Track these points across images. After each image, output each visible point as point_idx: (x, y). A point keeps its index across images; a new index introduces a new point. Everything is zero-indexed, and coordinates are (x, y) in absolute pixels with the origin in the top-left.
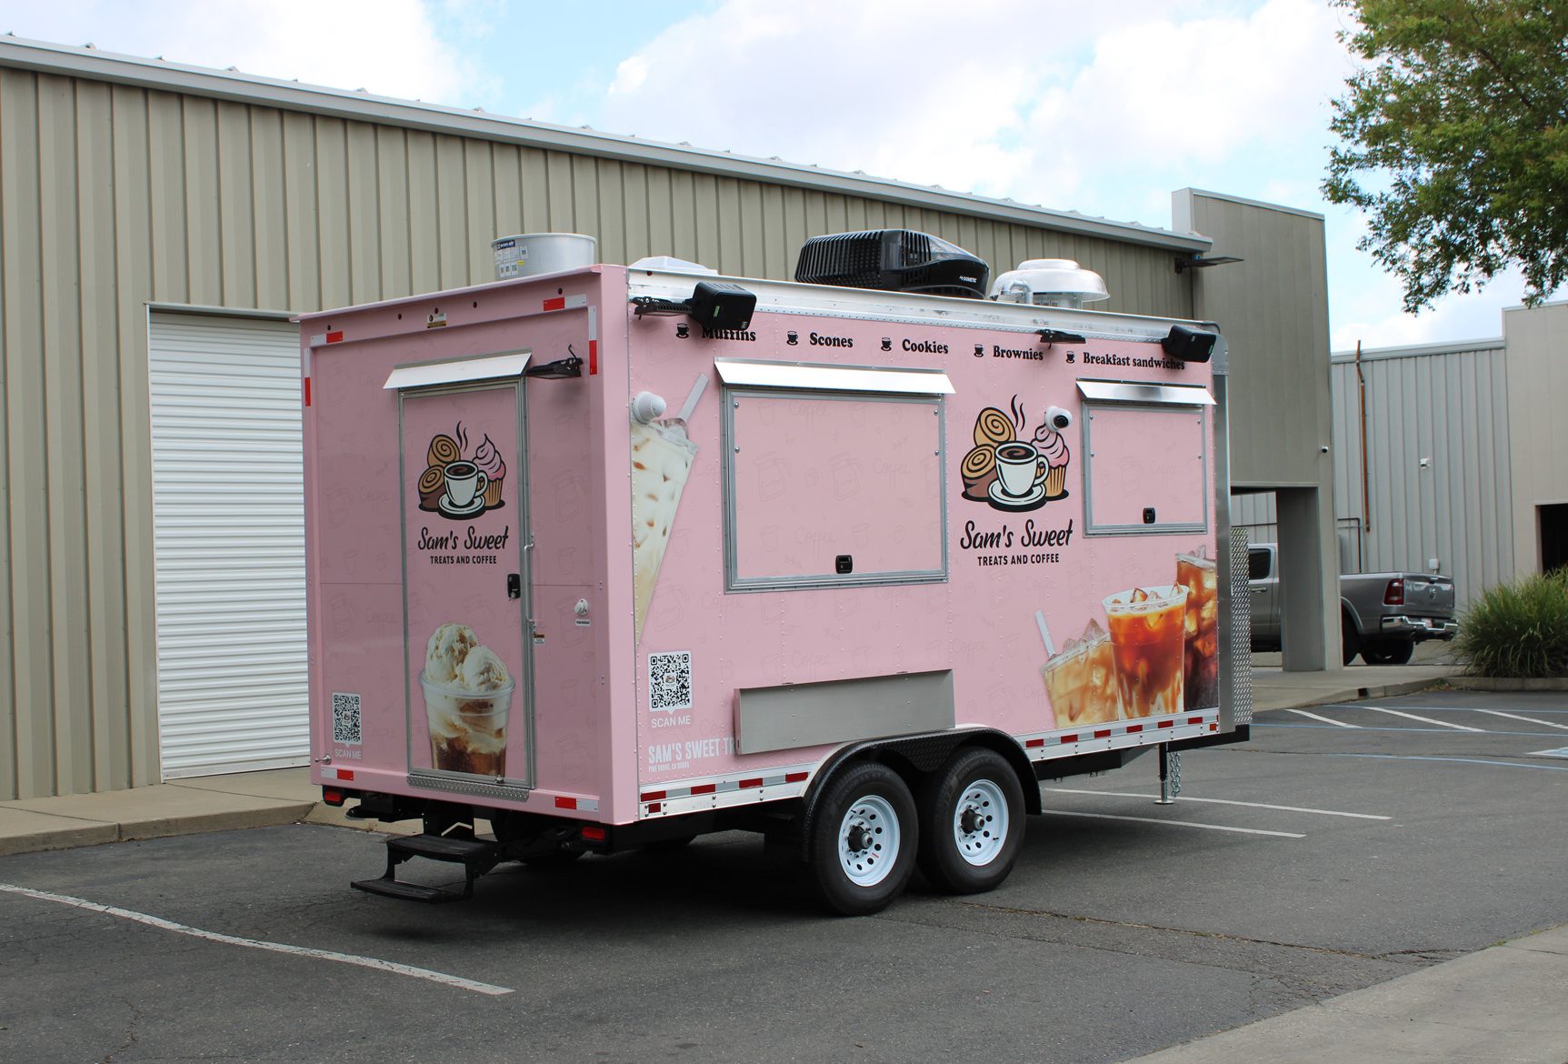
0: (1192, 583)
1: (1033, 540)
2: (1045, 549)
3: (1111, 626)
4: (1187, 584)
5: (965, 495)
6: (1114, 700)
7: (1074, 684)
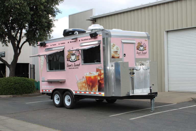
0: (99, 72)
1: (75, 66)
2: (77, 67)
3: (86, 77)
4: (98, 72)
5: (67, 60)
6: (87, 88)
7: (81, 85)
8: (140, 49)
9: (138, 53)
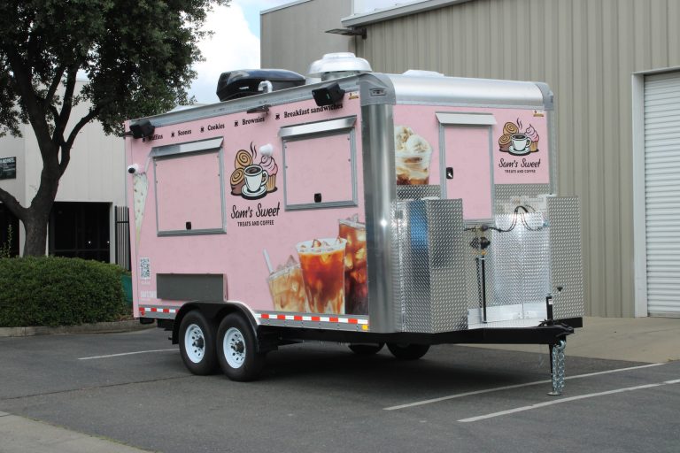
0: (349, 237)
1: (261, 214)
2: (267, 218)
3: (301, 259)
4: (345, 237)
6: (303, 301)
7: (283, 289)
8: (511, 149)
9: (503, 165)
